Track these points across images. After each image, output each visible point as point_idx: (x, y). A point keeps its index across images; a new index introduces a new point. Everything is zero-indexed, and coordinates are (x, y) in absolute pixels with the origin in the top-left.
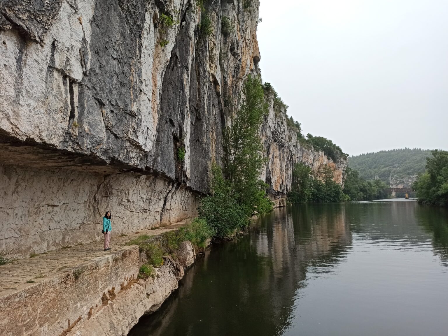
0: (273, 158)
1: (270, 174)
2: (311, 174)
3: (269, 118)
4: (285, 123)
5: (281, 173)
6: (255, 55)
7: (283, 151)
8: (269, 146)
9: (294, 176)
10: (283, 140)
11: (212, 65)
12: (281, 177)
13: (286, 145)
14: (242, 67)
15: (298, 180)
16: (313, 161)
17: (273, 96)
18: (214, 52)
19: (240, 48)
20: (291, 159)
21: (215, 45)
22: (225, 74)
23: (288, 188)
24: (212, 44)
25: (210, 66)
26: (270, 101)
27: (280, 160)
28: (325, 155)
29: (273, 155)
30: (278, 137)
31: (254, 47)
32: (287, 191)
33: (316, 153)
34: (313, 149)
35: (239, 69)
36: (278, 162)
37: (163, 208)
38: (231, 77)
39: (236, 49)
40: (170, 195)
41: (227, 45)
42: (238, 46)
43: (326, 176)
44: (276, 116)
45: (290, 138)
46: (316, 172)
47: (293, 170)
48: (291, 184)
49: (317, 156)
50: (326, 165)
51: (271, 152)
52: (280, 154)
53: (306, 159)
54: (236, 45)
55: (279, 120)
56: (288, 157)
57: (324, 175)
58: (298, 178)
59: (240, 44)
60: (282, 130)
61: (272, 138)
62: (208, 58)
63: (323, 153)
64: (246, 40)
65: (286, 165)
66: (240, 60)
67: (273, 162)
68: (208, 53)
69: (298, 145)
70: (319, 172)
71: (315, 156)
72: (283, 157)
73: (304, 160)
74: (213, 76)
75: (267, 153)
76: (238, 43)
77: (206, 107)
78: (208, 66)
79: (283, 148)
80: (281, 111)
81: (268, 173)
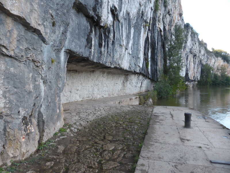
0: (190, 62)
1: (187, 71)
2: (212, 70)
3: (188, 42)
4: (197, 44)
5: (194, 70)
6: (180, 13)
7: (196, 58)
8: (188, 56)
9: (202, 71)
10: (196, 53)
11: (159, 23)
12: (194, 72)
13: (198, 55)
14: (173, 20)
15: (204, 74)
16: (214, 63)
17: (190, 30)
18: (160, 17)
19: (172, 11)
20: (200, 62)
21: (160, 14)
22: (165, 26)
23: (198, 78)
24: (159, 14)
25: (158, 24)
26: (189, 33)
27: (194, 63)
28: (222, 59)
29: (190, 61)
30: (193, 51)
31: (179, 8)
32: (197, 79)
33: (216, 58)
34: (214, 56)
35: (172, 21)
36: (193, 64)
37: (141, 86)
38: (168, 26)
39: (170, 12)
40: (143, 81)
41: (166, 12)
42: (171, 11)
43: (222, 71)
44: (192, 40)
45: (200, 52)
46: (216, 69)
47: (201, 68)
48: (200, 76)
49: (217, 60)
50: (222, 65)
51: (189, 59)
52: (194, 61)
53: (210, 62)
54: (170, 10)
55: (194, 42)
56: (199, 61)
57: (220, 71)
58: (204, 72)
59: (172, 9)
60: (195, 47)
61: (190, 52)
62: (157, 21)
63: (221, 58)
64: (175, 6)
65: (198, 66)
66: (172, 17)
67: (189, 64)
68: (157, 19)
69: (205, 54)
70: (218, 69)
71: (216, 60)
72: (196, 62)
73: (209, 63)
74: (160, 28)
75: (187, 60)
76: (171, 9)
77: (156, 43)
78: (157, 24)
79: (196, 57)
80: (195, 37)
81: (187, 70)
